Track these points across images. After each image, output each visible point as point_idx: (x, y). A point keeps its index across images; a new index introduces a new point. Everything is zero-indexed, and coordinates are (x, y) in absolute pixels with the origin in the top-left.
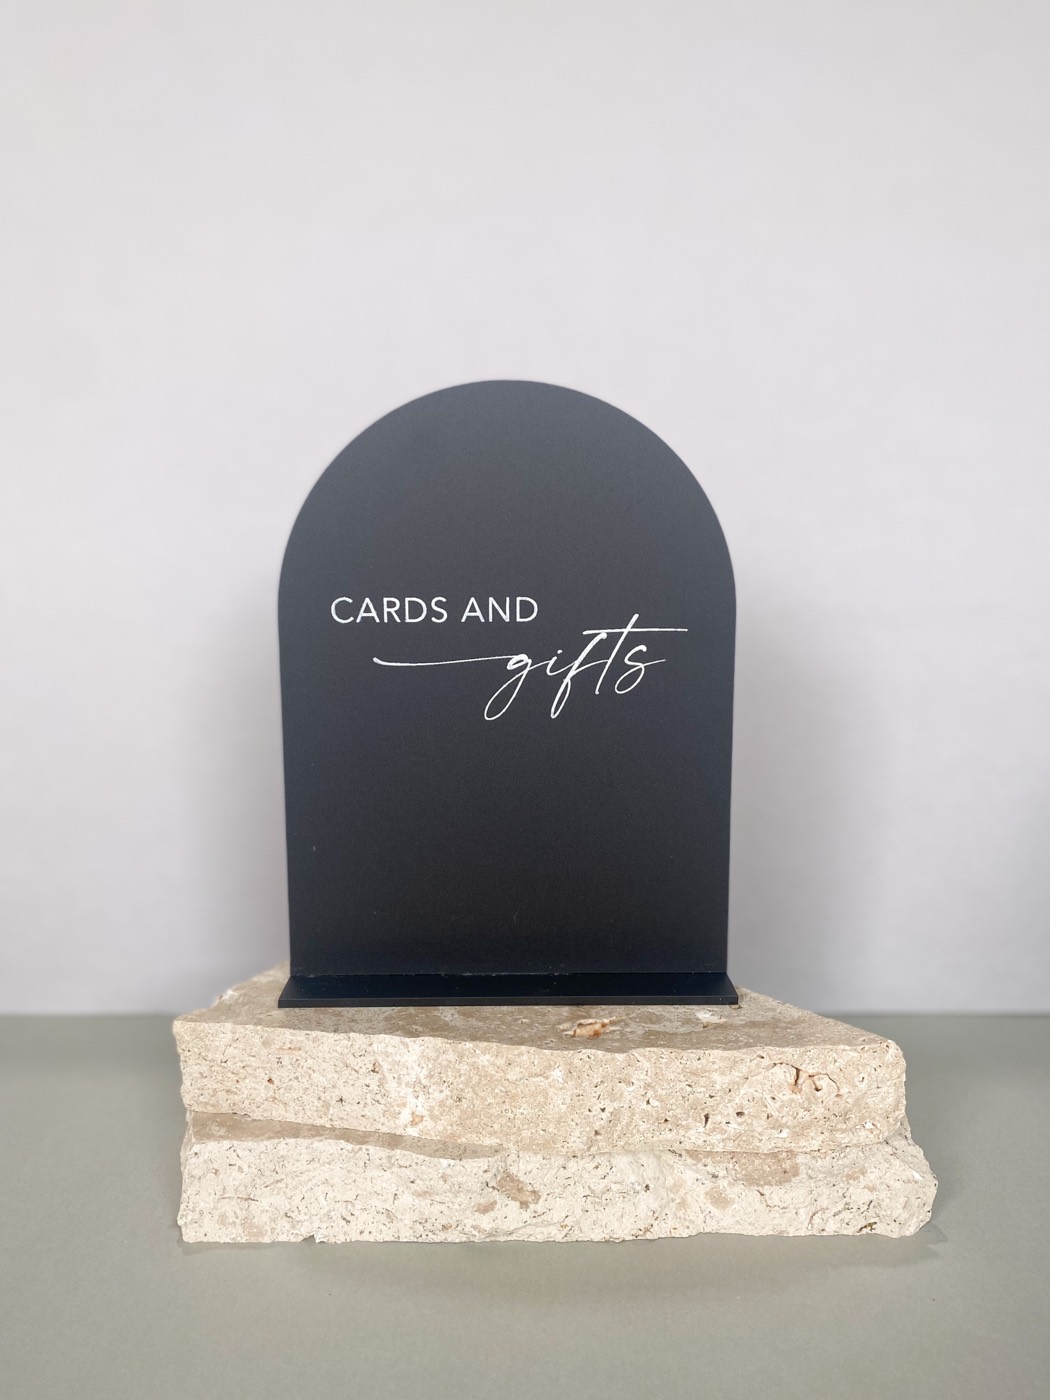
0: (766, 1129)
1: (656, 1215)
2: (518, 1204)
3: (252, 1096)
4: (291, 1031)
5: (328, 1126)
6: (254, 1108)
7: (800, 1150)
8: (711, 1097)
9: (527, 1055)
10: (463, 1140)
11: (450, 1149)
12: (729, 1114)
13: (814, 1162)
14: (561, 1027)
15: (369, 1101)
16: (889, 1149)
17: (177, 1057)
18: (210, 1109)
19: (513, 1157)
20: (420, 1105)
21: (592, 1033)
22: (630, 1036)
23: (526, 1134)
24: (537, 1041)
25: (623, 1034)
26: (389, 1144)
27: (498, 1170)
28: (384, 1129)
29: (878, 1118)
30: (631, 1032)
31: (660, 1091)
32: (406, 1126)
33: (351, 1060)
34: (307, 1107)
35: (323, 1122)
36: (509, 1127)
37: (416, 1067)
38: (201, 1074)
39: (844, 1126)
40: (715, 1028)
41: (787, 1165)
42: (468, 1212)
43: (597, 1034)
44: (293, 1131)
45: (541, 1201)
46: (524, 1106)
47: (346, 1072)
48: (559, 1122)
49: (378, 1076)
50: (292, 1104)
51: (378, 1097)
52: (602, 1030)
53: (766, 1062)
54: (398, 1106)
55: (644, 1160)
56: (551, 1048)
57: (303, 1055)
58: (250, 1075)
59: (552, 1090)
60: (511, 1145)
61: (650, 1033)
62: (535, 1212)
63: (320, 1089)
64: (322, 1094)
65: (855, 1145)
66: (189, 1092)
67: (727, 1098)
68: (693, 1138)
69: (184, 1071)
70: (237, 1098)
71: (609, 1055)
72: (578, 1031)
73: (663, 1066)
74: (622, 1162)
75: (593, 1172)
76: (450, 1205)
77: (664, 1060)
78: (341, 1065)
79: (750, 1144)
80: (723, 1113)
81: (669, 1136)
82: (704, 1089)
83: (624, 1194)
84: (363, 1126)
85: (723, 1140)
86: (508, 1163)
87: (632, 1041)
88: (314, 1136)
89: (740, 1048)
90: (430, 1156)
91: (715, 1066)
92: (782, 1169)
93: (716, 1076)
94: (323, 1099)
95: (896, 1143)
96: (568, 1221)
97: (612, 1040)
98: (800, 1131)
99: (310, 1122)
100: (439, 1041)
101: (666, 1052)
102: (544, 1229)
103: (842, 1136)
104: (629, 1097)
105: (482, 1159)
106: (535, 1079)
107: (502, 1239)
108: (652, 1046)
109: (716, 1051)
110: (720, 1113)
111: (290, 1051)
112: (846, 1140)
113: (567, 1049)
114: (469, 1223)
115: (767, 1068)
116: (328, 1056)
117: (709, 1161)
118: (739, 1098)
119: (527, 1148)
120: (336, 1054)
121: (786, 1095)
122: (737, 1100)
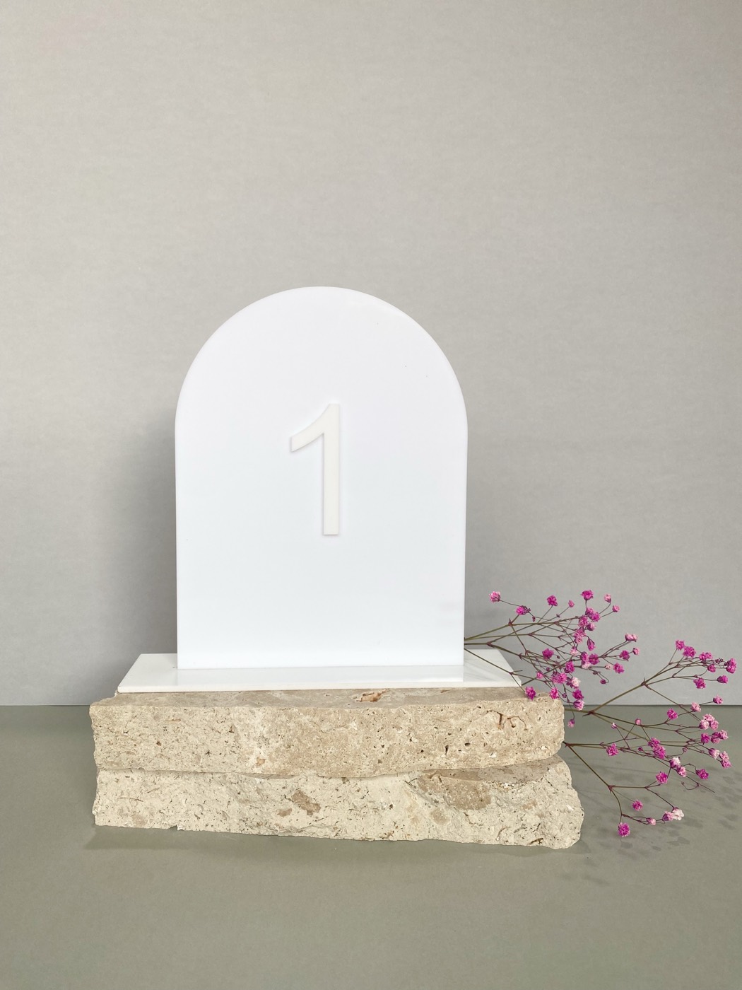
0: (484, 753)
2: (306, 812)
4: (174, 708)
8: (449, 734)
10: (292, 773)
12: (460, 745)
14: (353, 697)
15: (227, 752)
20: (262, 752)
21: (372, 699)
22: (398, 699)
23: (334, 766)
25: (392, 699)
28: (238, 770)
31: (418, 732)
32: (253, 767)
33: (216, 726)
34: (184, 759)
36: (322, 762)
37: (260, 727)
40: (449, 692)
42: (273, 814)
43: (375, 700)
45: (321, 811)
46: (332, 747)
47: (213, 733)
48: (355, 756)
49: (234, 735)
51: (234, 749)
52: (378, 697)
53: (482, 710)
54: (248, 754)
57: (182, 723)
59: (351, 735)
61: (409, 697)
62: (317, 818)
63: (194, 746)
64: (195, 750)
67: (459, 734)
68: (439, 762)
69: (96, 740)
72: (364, 699)
73: (420, 716)
77: (420, 712)
78: (209, 729)
79: (474, 763)
80: (457, 744)
81: (424, 761)
82: (445, 730)
83: (376, 810)
85: (457, 762)
86: (300, 784)
87: (399, 702)
89: (466, 702)
91: (452, 715)
93: (452, 721)
94: (196, 753)
96: (338, 825)
98: (503, 753)
100: (275, 709)
101: (421, 707)
102: (322, 830)
104: (399, 737)
106: (339, 729)
107: (296, 834)
108: (412, 704)
109: (452, 705)
111: (172, 722)
114: (274, 822)
115: (483, 715)
116: (199, 724)
118: (466, 734)
120: (205, 722)
121: (495, 731)
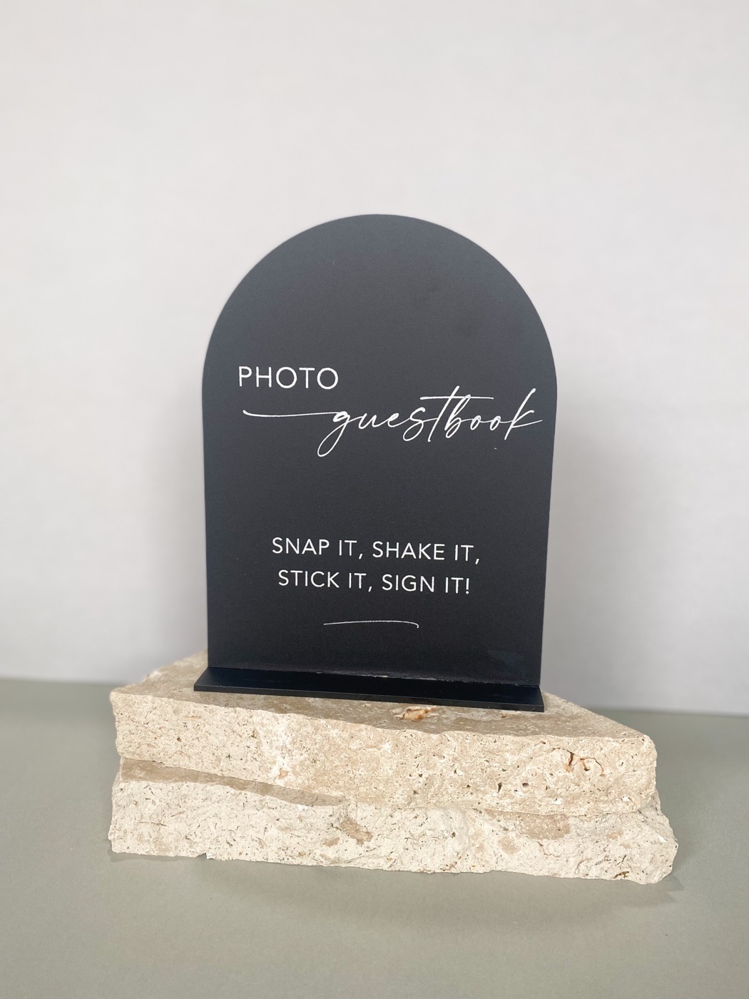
0: (545, 797)
1: (459, 856)
2: (355, 841)
3: (166, 750)
4: (195, 704)
5: (219, 774)
6: (167, 758)
7: (571, 814)
8: (504, 770)
9: (365, 731)
10: (317, 791)
11: (306, 798)
12: (517, 784)
13: (581, 823)
14: (394, 711)
15: (249, 758)
16: (641, 817)
17: (114, 718)
18: (137, 757)
19: (353, 806)
20: (285, 763)
21: (417, 717)
22: (445, 721)
23: (362, 789)
24: (374, 721)
25: (439, 719)
26: (262, 791)
27: (340, 814)
28: (259, 780)
29: (633, 793)
30: (446, 718)
31: (464, 764)
32: (275, 778)
33: (236, 728)
34: (205, 760)
35: (216, 771)
36: (350, 784)
37: (283, 735)
38: (130, 731)
39: (606, 799)
40: (510, 719)
41: (561, 825)
42: (318, 844)
43: (420, 718)
44: (194, 776)
45: (373, 840)
46: (362, 769)
47: (233, 736)
48: (387, 783)
49: (256, 740)
50: (194, 757)
51: (256, 756)
52: (425, 715)
53: (547, 747)
54: (270, 763)
55: (452, 814)
56: (383, 727)
57: (202, 722)
58: (165, 734)
59: (383, 758)
60: (351, 797)
61: (461, 719)
62: (368, 847)
63: (214, 747)
64: (215, 751)
65: (614, 813)
66: (122, 744)
67: (516, 772)
68: (489, 800)
69: (118, 729)
70: (155, 751)
71: (426, 735)
72: (407, 715)
73: (467, 745)
74: (435, 814)
75: (413, 821)
76: (305, 838)
77: (468, 741)
78: (229, 731)
79: (532, 807)
80: (513, 784)
81: (471, 798)
82: (499, 765)
83: (436, 839)
84: (243, 776)
85: (512, 803)
86: (349, 811)
87: (446, 725)
88: (207, 782)
89: (527, 735)
90: (291, 802)
91: (508, 748)
92: (557, 828)
93: (508, 755)
94: (216, 754)
95: (647, 813)
96: (393, 856)
97: (430, 723)
98: (571, 800)
99: (206, 771)
100: (301, 717)
101: (470, 734)
102: (374, 860)
103: (604, 805)
104: (441, 767)
105: (329, 807)
106: (370, 750)
107: (343, 865)
108: (460, 730)
109: (508, 736)
110: (510, 783)
111: (193, 719)
112: (607, 809)
113: (395, 728)
114: (318, 852)
115: (548, 752)
116: (220, 724)
117: (501, 818)
118: (525, 773)
119: (364, 800)
120: (225, 722)
121: (562, 773)
122: (523, 774)
